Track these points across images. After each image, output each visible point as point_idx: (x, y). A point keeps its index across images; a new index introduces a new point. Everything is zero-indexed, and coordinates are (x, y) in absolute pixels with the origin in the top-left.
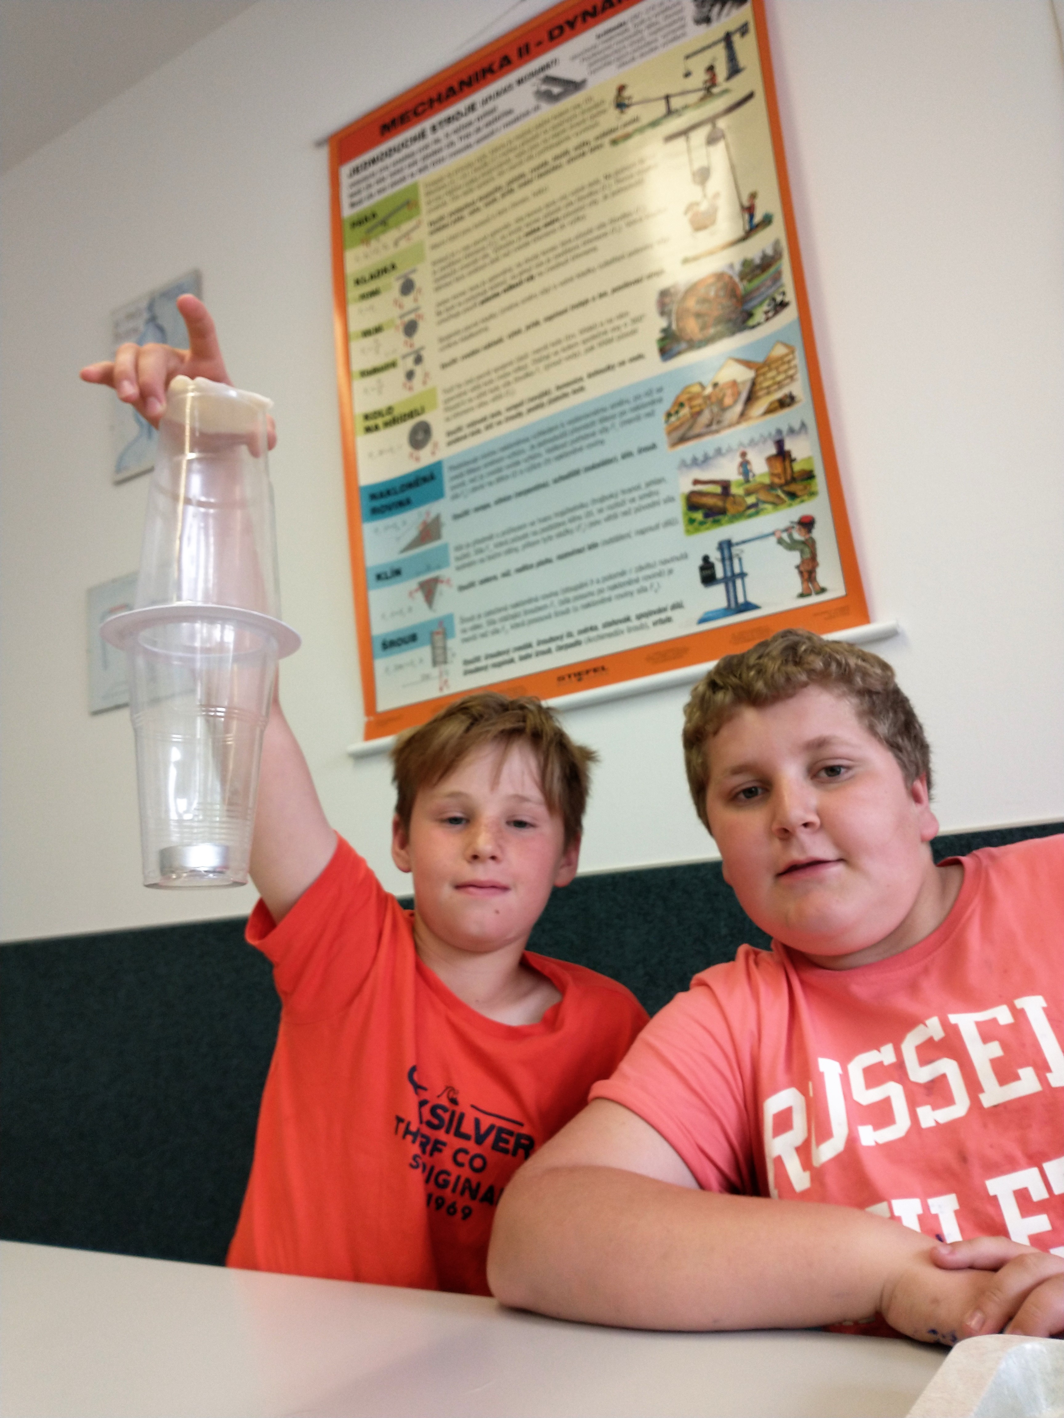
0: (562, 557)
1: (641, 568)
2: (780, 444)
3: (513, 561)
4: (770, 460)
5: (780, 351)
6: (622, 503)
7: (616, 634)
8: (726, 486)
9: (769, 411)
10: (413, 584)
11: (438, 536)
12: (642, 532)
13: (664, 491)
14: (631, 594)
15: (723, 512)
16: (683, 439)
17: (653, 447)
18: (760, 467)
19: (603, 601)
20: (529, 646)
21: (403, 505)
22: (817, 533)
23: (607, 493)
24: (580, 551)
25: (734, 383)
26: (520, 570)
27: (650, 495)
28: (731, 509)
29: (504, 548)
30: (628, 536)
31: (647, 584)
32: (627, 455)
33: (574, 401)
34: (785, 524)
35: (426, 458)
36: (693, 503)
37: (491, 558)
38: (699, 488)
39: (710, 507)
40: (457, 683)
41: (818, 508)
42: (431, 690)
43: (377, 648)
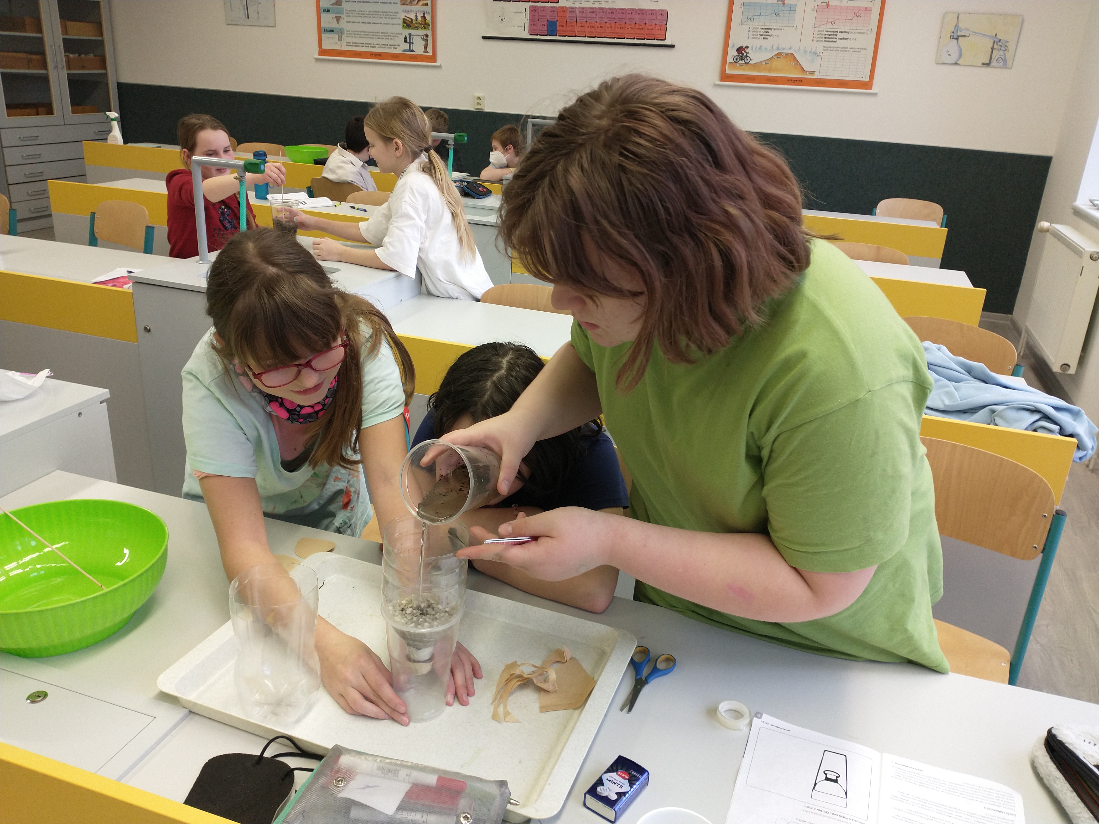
0: (373, 23)
1: (391, 33)
2: (424, 14)
3: (361, 20)
4: (421, 17)
6: (389, 15)
7: (385, 48)
8: (412, 20)
9: (422, 5)
10: (334, 15)
11: (341, 5)
12: (393, 24)
13: (398, 16)
14: (388, 39)
15: (411, 26)
16: (403, 4)
17: (397, 3)
18: (419, 18)
19: (382, 38)
20: (364, 44)
23: (385, 11)
24: (378, 23)
26: (362, 23)
27: (395, 15)
28: (412, 26)
29: (359, 15)
30: (389, 24)
31: (392, 38)
32: (390, 3)
34: (422, 34)
36: (404, 21)
37: (355, 16)
38: (406, 18)
39: (408, 24)
40: (345, 48)
41: (429, 33)
42: (337, 47)
43: (323, 31)
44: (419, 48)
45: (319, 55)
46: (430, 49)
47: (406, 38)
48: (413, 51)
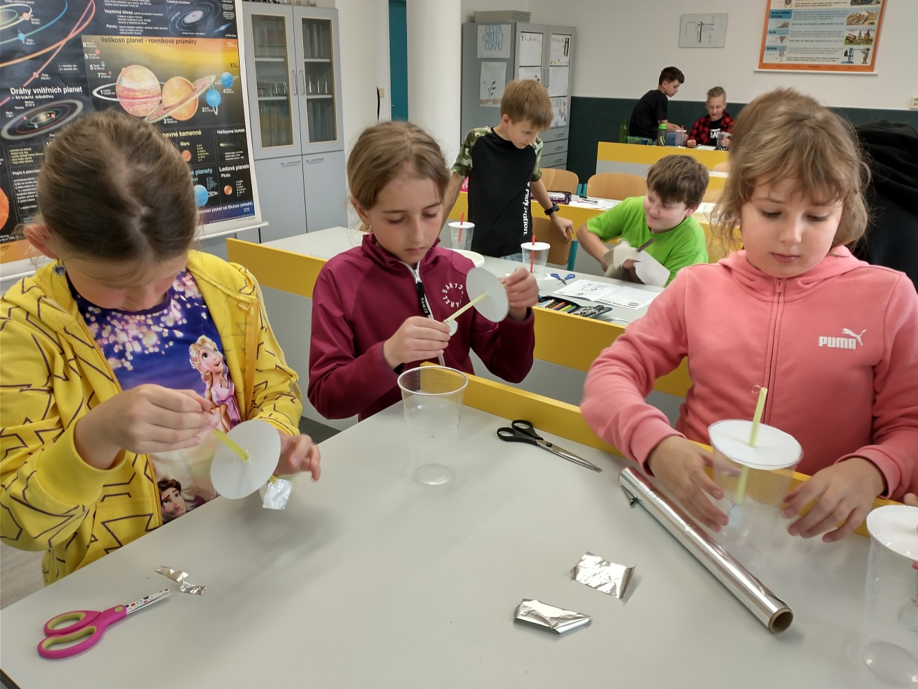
0: (816, 41)
1: (833, 49)
3: (804, 39)
4: (865, 34)
5: (875, 12)
6: (833, 34)
8: (855, 37)
9: (869, 24)
10: (778, 36)
11: (787, 27)
12: (835, 41)
13: (842, 34)
14: (829, 53)
15: (853, 42)
16: (850, 24)
17: (843, 24)
18: (863, 35)
19: (823, 53)
21: (780, 17)
22: (869, 52)
23: (830, 30)
24: (820, 41)
25: (864, 15)
26: (805, 41)
27: (839, 34)
28: (855, 42)
29: (803, 35)
30: (832, 41)
31: (833, 52)
32: (837, 24)
33: (828, 7)
34: (864, 48)
35: (788, 8)
36: (847, 39)
37: (799, 36)
38: (849, 35)
39: (850, 40)
40: (785, 61)
41: (871, 47)
42: (778, 62)
43: (766, 48)
44: (858, 59)
45: (759, 68)
46: (869, 61)
47: (846, 52)
48: (852, 62)
